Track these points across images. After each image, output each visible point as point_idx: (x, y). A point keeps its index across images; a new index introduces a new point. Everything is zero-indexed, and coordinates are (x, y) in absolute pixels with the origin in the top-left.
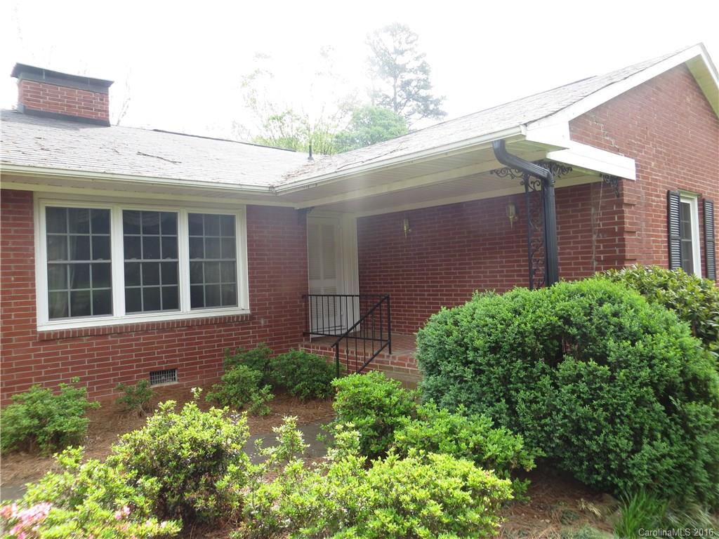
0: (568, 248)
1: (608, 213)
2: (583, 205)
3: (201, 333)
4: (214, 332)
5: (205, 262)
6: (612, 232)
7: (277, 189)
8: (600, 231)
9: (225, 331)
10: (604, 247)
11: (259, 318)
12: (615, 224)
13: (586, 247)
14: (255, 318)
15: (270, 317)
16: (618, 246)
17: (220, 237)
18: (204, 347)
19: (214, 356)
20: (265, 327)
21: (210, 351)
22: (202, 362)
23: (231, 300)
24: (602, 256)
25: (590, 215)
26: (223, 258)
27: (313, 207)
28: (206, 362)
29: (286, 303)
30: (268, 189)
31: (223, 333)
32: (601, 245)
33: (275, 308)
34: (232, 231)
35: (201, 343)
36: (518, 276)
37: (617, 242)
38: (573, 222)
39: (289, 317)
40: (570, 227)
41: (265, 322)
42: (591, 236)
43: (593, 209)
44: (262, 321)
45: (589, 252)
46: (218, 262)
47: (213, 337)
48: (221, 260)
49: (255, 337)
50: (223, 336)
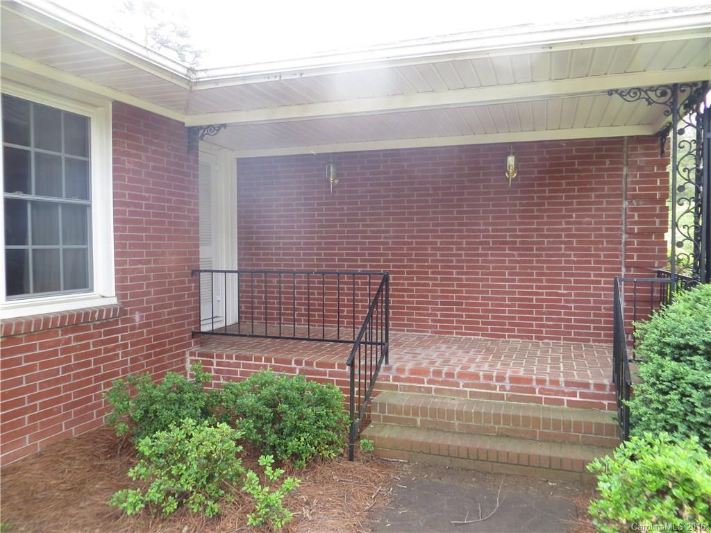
0: (589, 216)
1: (647, 176)
2: (612, 163)
3: (32, 348)
4: (58, 343)
5: (34, 203)
6: (652, 199)
7: (200, 75)
8: (634, 197)
9: (77, 339)
10: (639, 216)
11: (132, 312)
12: (656, 189)
13: (614, 216)
14: (125, 313)
15: (149, 309)
16: (659, 216)
17: (63, 155)
18: (38, 377)
19: (58, 391)
20: (141, 326)
21: (49, 383)
22: (34, 408)
23: (80, 280)
24: (636, 227)
25: (621, 176)
26: (68, 196)
27: (224, 126)
28: (43, 405)
29: (171, 283)
30: (185, 71)
31: (73, 344)
32: (636, 214)
33: (156, 293)
34: (83, 147)
35: (32, 368)
36: (511, 249)
37: (658, 212)
38: (596, 183)
39: (174, 308)
40: (591, 190)
41: (141, 318)
42: (621, 203)
43: (625, 169)
44: (137, 317)
45: (616, 223)
46: (57, 204)
47: (55, 353)
48: (63, 200)
49: (125, 346)
50: (73, 349)
